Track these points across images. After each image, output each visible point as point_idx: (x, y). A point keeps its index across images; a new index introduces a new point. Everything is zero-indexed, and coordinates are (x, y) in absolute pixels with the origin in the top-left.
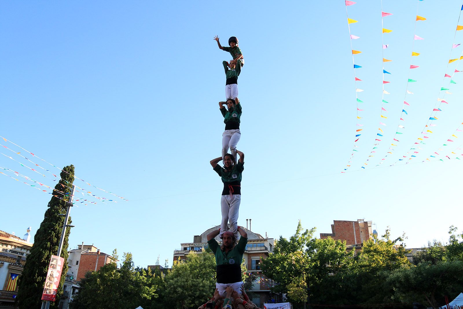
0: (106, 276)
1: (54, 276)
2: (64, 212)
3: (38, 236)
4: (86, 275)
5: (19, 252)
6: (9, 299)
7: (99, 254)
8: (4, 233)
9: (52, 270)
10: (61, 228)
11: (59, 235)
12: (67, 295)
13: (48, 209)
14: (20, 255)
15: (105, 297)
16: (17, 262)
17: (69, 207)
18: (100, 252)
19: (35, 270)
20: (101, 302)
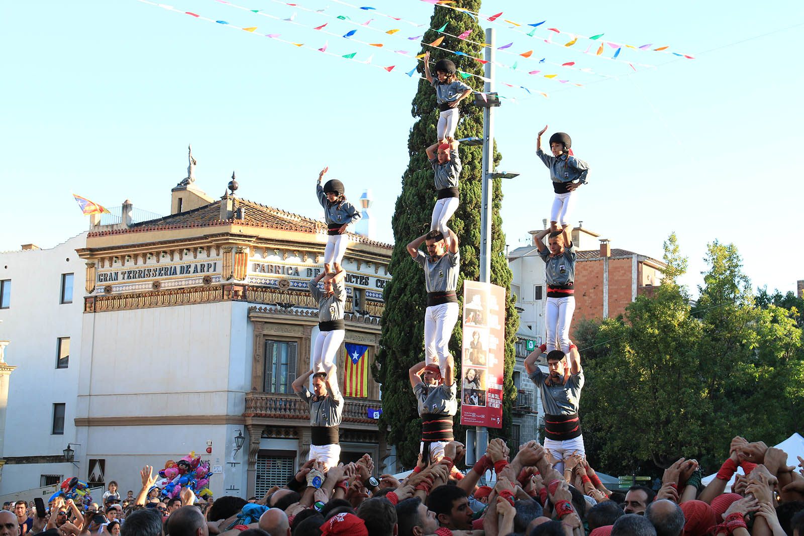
0: (652, 335)
1: (485, 347)
2: (468, 126)
3: (402, 220)
4: (579, 332)
5: (354, 277)
6: (360, 421)
7: (609, 255)
8: (296, 219)
9: (474, 330)
10: (471, 184)
11: (469, 209)
12: (526, 403)
13: (416, 126)
14: (359, 286)
15: (662, 409)
16: (357, 308)
17: (488, 108)
18: (611, 246)
19: (416, 329)
20: (652, 423)
